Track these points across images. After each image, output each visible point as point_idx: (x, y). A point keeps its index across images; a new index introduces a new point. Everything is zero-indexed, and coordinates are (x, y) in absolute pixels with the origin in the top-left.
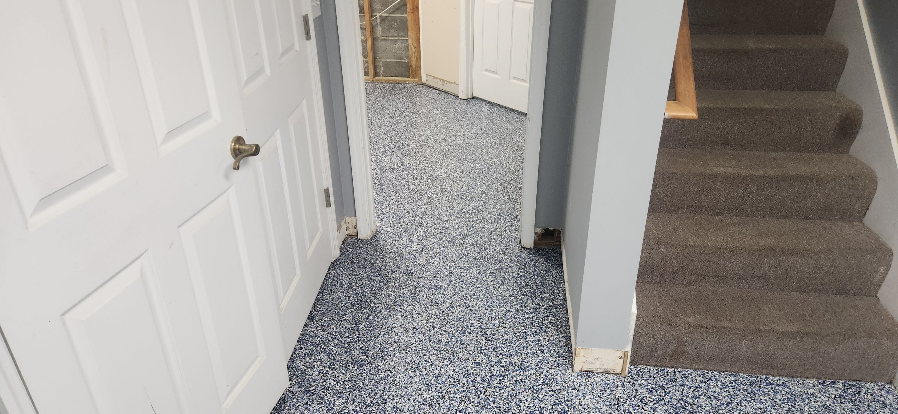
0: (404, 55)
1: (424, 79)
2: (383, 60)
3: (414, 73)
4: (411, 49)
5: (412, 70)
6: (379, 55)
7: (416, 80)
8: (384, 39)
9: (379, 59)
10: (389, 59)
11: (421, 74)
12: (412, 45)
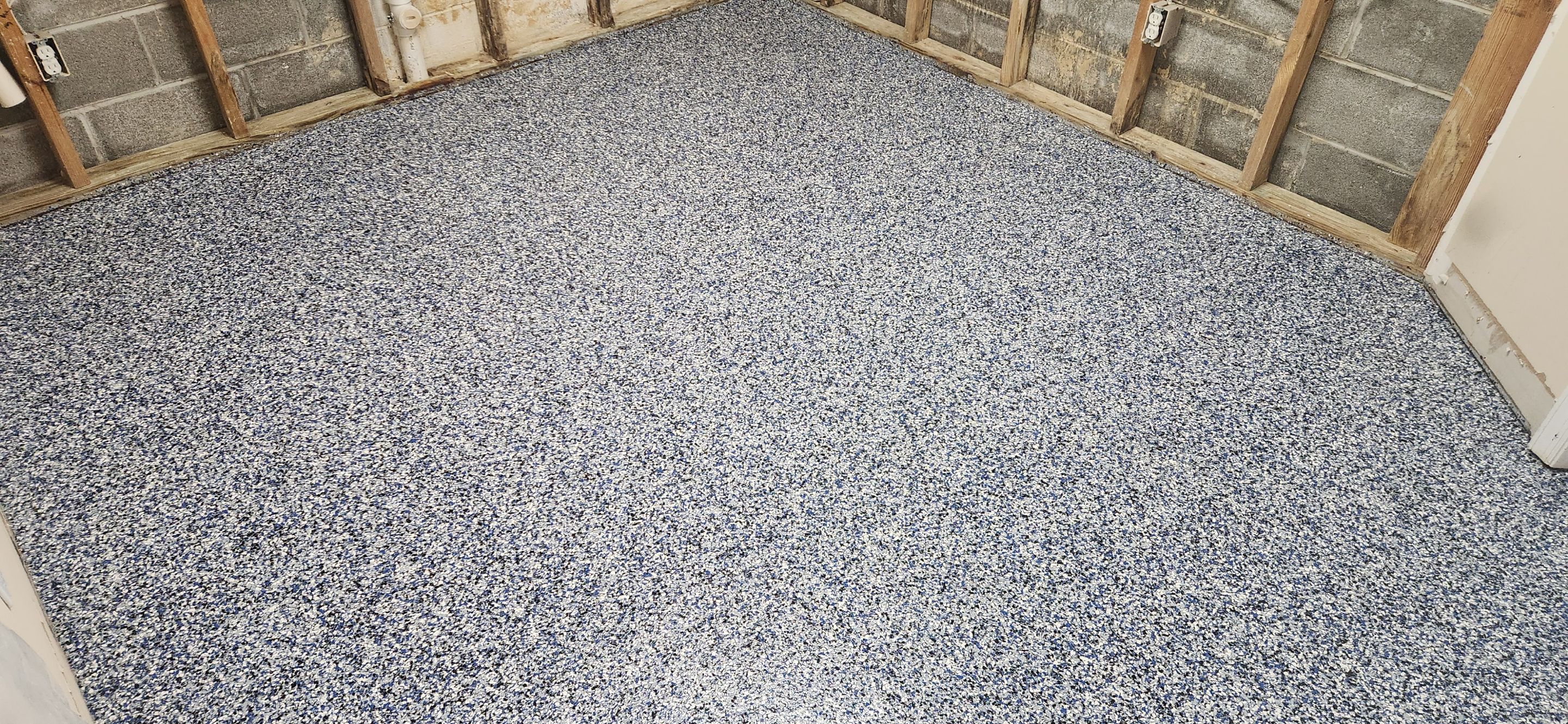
0: (1405, 151)
1: (1436, 271)
2: (1316, 138)
3: (1412, 228)
4: (1443, 145)
5: (1408, 215)
6: (1313, 117)
7: (1408, 255)
8: (1358, 71)
9: (1306, 129)
10: (1341, 142)
11: (1433, 249)
12: (1454, 131)
